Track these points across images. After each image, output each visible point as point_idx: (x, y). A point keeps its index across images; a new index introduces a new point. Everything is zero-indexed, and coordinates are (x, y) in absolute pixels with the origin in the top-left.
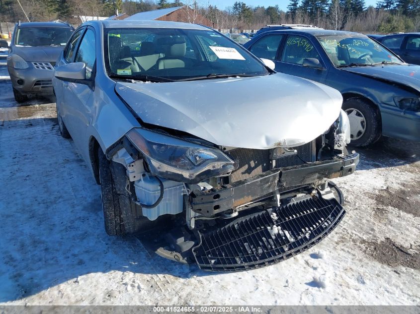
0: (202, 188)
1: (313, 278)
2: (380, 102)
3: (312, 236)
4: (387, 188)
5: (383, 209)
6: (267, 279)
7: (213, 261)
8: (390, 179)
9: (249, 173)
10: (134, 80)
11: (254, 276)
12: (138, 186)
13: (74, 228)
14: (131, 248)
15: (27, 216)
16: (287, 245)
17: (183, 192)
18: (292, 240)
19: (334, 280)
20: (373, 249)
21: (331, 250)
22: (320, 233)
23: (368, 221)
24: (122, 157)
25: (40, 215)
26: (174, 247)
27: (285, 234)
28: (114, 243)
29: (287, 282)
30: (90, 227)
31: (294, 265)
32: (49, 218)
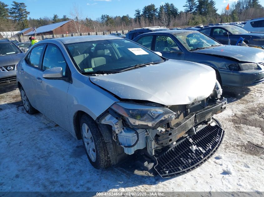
0: (160, 131)
1: (223, 170)
2: (218, 68)
3: (213, 147)
4: (235, 114)
5: (239, 126)
6: (200, 175)
7: (167, 172)
8: (234, 109)
9: (178, 118)
10: (97, 74)
11: (192, 176)
12: (120, 136)
13: (72, 169)
14: (114, 174)
15: (35, 168)
16: (202, 155)
17: (145, 135)
18: (204, 152)
19: (234, 169)
20: (244, 149)
21: (224, 153)
22: (216, 145)
23: (234, 134)
24: (108, 120)
25: (44, 165)
26: (143, 168)
27: (199, 149)
28: (102, 173)
29: (211, 175)
30: (81, 167)
31: (209, 165)
32: (51, 167)
